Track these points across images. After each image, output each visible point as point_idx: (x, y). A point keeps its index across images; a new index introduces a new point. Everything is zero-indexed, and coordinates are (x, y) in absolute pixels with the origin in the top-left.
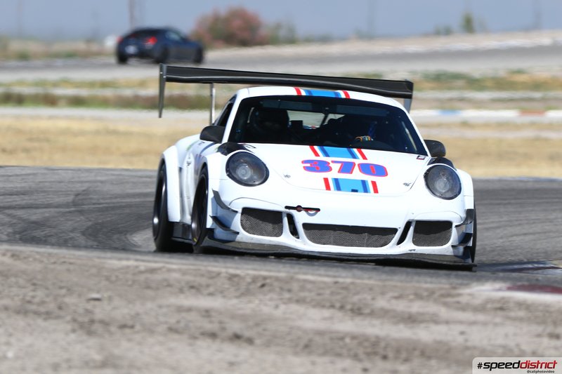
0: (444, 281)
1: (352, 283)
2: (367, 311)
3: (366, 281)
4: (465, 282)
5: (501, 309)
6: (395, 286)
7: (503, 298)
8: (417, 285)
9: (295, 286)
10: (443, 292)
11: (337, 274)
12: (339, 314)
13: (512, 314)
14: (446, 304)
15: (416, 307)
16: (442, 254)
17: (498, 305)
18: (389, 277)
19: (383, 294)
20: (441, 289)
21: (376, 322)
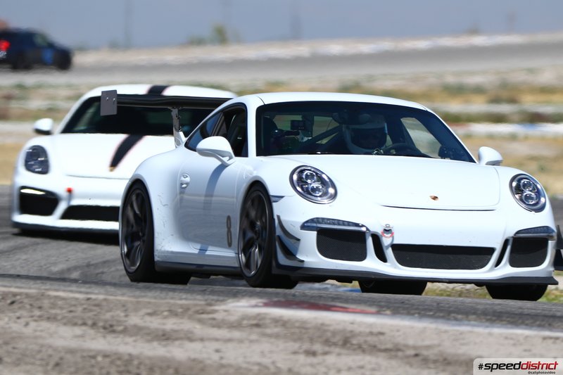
0: (199, 297)
1: (105, 300)
2: (121, 328)
3: (119, 298)
4: (221, 298)
5: (257, 325)
6: (149, 303)
7: (259, 315)
8: (172, 301)
9: (46, 303)
10: (198, 308)
11: (89, 290)
12: (92, 332)
13: (268, 331)
14: (200, 321)
15: (170, 324)
17: (254, 322)
18: (143, 294)
19: (136, 310)
20: (196, 305)
21: (129, 340)
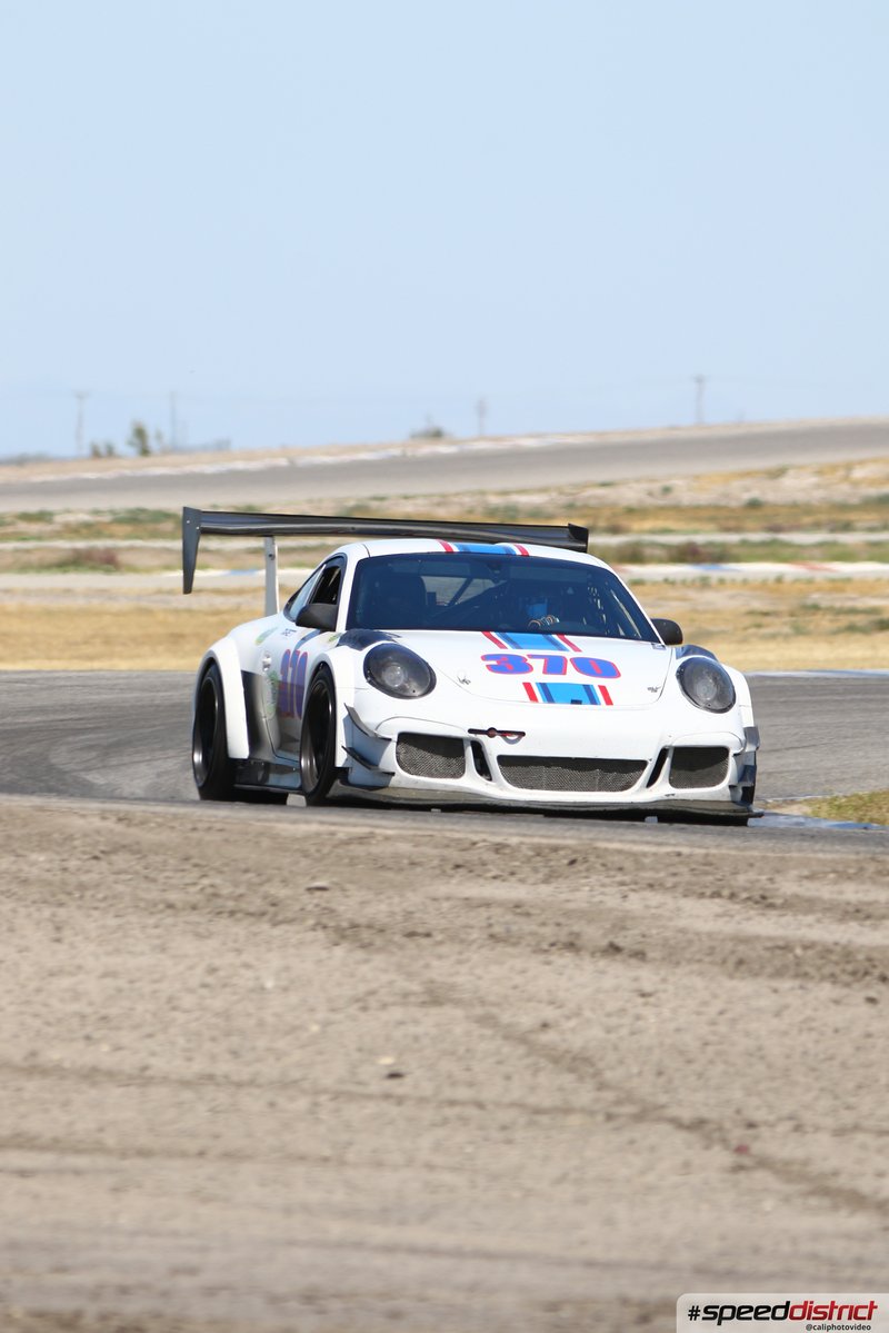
16: (716, 799)
